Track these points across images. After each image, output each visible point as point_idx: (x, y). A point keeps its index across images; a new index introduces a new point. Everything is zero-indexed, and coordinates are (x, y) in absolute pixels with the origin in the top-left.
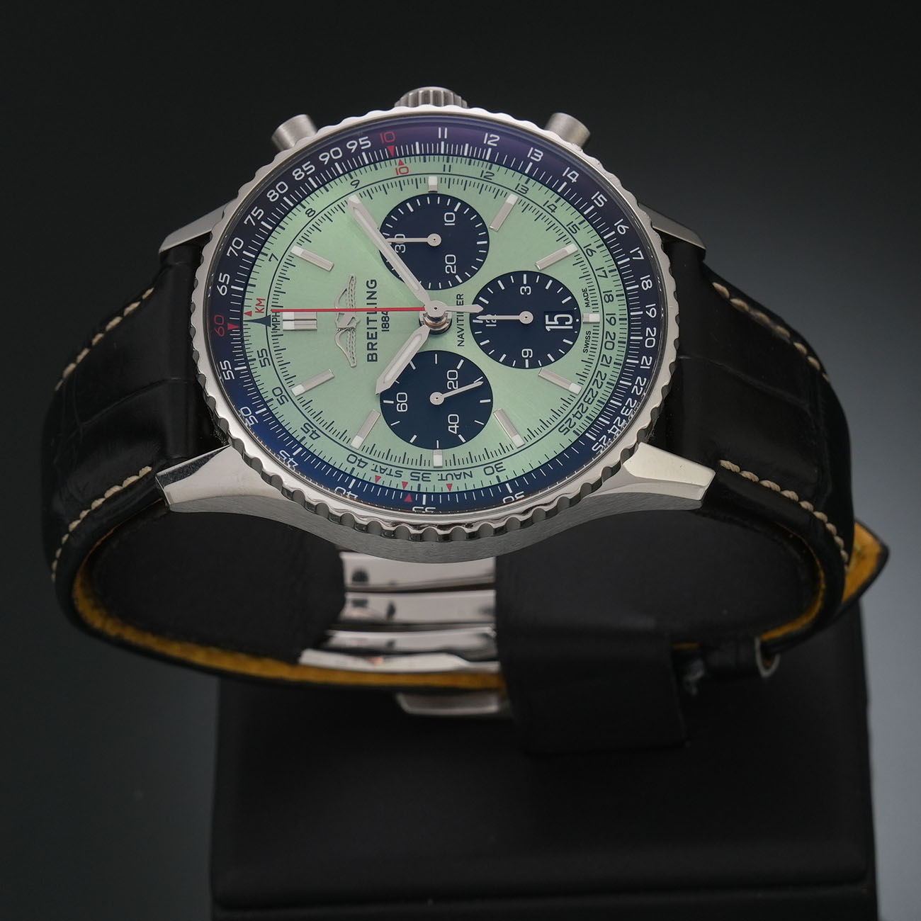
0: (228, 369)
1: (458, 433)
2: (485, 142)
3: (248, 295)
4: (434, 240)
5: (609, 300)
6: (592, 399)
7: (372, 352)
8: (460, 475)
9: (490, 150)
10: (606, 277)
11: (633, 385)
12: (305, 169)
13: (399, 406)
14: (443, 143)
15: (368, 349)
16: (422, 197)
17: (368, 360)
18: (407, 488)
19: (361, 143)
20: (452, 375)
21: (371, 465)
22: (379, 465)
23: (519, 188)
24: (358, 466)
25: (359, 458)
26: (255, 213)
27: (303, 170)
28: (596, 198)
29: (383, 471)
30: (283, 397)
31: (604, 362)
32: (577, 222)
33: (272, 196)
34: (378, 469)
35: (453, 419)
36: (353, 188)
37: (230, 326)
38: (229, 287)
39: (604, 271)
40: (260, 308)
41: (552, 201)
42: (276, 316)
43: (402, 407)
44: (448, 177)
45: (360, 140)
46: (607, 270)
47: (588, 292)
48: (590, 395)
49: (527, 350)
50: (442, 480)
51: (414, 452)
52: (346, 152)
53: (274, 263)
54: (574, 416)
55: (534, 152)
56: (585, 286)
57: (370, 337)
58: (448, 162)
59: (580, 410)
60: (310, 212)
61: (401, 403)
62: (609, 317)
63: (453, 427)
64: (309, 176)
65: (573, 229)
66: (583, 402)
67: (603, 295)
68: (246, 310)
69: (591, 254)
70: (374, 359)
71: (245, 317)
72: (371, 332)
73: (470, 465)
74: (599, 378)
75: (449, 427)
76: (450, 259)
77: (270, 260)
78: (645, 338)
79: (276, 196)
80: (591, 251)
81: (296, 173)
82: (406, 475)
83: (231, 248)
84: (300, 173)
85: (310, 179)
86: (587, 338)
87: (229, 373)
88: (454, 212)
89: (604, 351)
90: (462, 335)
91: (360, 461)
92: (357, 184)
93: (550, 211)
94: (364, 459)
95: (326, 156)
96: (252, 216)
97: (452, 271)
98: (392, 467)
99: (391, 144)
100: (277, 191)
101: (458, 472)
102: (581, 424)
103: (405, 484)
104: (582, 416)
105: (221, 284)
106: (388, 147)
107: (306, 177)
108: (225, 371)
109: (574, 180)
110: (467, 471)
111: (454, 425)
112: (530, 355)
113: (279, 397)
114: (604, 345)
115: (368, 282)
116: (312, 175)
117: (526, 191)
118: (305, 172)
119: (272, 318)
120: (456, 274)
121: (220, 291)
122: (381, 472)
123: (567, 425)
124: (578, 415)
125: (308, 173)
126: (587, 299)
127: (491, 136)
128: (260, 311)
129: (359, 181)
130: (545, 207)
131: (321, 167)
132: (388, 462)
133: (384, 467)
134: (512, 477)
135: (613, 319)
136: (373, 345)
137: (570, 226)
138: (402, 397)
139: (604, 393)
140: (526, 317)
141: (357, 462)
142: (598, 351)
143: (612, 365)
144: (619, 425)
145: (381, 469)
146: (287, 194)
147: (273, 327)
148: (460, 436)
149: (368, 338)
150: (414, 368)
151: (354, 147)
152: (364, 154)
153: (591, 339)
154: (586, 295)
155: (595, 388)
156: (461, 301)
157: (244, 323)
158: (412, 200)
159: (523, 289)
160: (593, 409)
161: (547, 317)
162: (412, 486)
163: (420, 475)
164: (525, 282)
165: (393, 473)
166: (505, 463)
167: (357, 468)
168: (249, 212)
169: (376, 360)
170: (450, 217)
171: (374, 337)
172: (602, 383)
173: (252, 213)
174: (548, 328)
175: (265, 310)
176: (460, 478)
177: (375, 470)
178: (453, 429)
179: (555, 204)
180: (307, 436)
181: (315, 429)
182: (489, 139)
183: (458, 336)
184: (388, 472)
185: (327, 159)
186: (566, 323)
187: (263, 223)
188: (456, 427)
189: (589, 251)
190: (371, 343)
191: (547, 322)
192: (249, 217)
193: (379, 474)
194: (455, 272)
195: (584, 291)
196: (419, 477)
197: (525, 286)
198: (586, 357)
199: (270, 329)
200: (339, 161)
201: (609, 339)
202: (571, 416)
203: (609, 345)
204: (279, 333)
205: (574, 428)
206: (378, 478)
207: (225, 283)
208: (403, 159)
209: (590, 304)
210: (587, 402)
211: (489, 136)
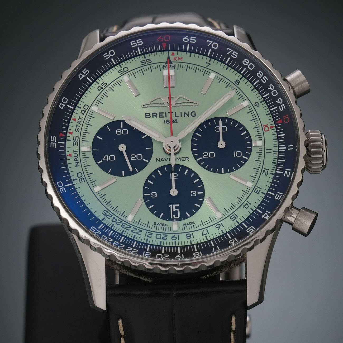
0: (138, 44)
1: (103, 160)
2: (286, 170)
3: (184, 53)
4: (222, 144)
5: (187, 237)
6: (125, 227)
7: (151, 115)
8: (77, 160)
9: (282, 173)
10: (203, 235)
11: (133, 248)
12: (263, 78)
13: (120, 131)
14: (285, 148)
15: (153, 113)
16: (250, 139)
17: (146, 114)
18: (68, 135)
19: (282, 106)
20: (139, 157)
21: (82, 116)
22: (83, 120)
23: (258, 189)
24: (82, 110)
25: (87, 111)
26: (234, 53)
27: (263, 76)
28: (252, 228)
29: (79, 122)
30: (122, 72)
31: (147, 234)
32: (238, 219)
33: (246, 62)
34: (80, 120)
35: (112, 158)
36: (254, 103)
37: (164, 45)
38: (189, 43)
39: (206, 234)
40: (177, 59)
41: (251, 206)
42: (172, 67)
43: (119, 132)
44: (263, 152)
45: (283, 105)
46: (207, 235)
47: (192, 225)
48: (126, 226)
49: (156, 195)
50: (74, 151)
51: (90, 138)
52: (276, 98)
53: (206, 65)
54: (114, 218)
55: (280, 195)
56: (196, 223)
57: (161, 114)
58: (274, 151)
59: (118, 221)
60: (237, 82)
61: (121, 131)
62: (177, 236)
63: (107, 158)
64: (260, 81)
65: (233, 217)
66: (122, 223)
67: (191, 233)
68: (175, 53)
69: (217, 226)
70: (147, 117)
71: (171, 53)
72: (164, 115)
73: (83, 166)
74: (138, 231)
75: (107, 156)
76: (212, 155)
77: (206, 63)
78: (163, 254)
79: (246, 64)
80: (219, 227)
81: (260, 73)
82: (76, 134)
83: (211, 42)
84: (261, 75)
85: (258, 81)
86: (163, 225)
87: (135, 45)
88: (242, 156)
89: (154, 234)
90: (163, 160)
91: (85, 111)
92: (256, 105)
93: (244, 204)
94: (86, 113)
95: (272, 88)
96: (232, 52)
97: (205, 156)
98: (81, 127)
99: (283, 121)
100: (249, 64)
101: (78, 159)
102: (109, 222)
103: (71, 133)
104: (114, 222)
105: (189, 38)
106: (281, 120)
107: (259, 79)
108: (136, 42)
109: (263, 216)
110: (79, 164)
111: (109, 158)
112: (153, 196)
113: (122, 70)
114: (159, 233)
115: (195, 112)
116: (260, 82)
117: (256, 192)
118: (262, 78)
119: (171, 65)
120: (202, 157)
121: (185, 38)
122: (78, 121)
123: (108, 214)
124: (114, 220)
125: (261, 79)
126: (188, 224)
127: (289, 172)
128: (175, 59)
129: (259, 106)
130: (246, 202)
131: (266, 86)
132: (84, 124)
133: (81, 123)
134: (76, 187)
135: (175, 238)
136: (156, 116)
137: (234, 216)
138: (125, 132)
139: (129, 233)
140: (174, 192)
141: (84, 110)
142: (155, 230)
143: (147, 238)
144: (107, 240)
145: (80, 121)
146: (248, 69)
147: (165, 65)
148: (102, 161)
149: (160, 113)
150: (143, 137)
151: (279, 102)
152: (276, 107)
153: (163, 227)
154: (191, 223)
155: (132, 229)
156: (185, 159)
157: (167, 52)
158: (248, 134)
159: (194, 192)
160: (118, 228)
161: (178, 205)
162: (70, 137)
163: (77, 141)
164: (198, 193)
165: (78, 127)
166: (84, 184)
167: (81, 110)
168: (234, 50)
169: (146, 117)
170: (239, 154)
171: (161, 116)
172: (135, 232)
173: (234, 52)
174: (171, 206)
175: (175, 61)
176: (75, 160)
177: (79, 118)
178: (106, 158)
179: (249, 208)
180: (100, 85)
181: (103, 88)
182: (288, 171)
183: (162, 158)
184: (79, 125)
185: (271, 89)
186: (174, 215)
187: (229, 58)
188: (107, 159)
189: (219, 226)
190: (157, 115)
191: (174, 205)
192: (232, 50)
193: (77, 120)
194: (204, 157)
195: (193, 223)
196: (76, 140)
197: (197, 193)
198: (151, 224)
199: (164, 64)
200: (270, 95)
201: (162, 236)
202: (114, 216)
203: (159, 236)
204: (162, 69)
205: (106, 218)
206: (75, 120)
207: (190, 40)
208: (275, 128)
209: (184, 226)
210: (123, 225)
211: (289, 171)
